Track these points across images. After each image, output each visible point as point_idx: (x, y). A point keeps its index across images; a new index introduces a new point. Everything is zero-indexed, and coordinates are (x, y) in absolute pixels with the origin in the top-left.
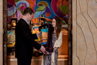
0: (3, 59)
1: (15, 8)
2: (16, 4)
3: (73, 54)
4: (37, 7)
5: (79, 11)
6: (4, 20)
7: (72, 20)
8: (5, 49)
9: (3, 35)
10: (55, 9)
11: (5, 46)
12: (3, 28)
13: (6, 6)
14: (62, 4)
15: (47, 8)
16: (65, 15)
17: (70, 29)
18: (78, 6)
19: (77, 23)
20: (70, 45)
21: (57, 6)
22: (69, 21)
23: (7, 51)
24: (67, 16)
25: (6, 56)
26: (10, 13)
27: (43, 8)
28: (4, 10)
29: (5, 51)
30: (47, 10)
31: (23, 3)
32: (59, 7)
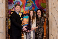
0: (6, 36)
1: (13, 5)
2: (14, 2)
3: (49, 33)
4: (27, 4)
5: (53, 6)
6: (6, 12)
7: (48, 11)
8: (7, 30)
10: (38, 5)
11: (7, 28)
12: (6, 17)
13: (7, 3)
14: (42, 2)
15: (33, 4)
16: (44, 9)
17: (47, 17)
18: (52, 3)
19: (51, 13)
20: (47, 27)
21: (39, 3)
22: (47, 12)
23: (8, 31)
25: (7, 34)
26: (10, 8)
27: (30, 4)
28: (6, 6)
30: (33, 6)
31: (18, 2)
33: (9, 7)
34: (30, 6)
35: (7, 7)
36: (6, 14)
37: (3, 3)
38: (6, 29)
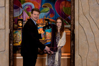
1: (21, 10)
2: (22, 5)
6: (10, 20)
8: (12, 48)
9: (10, 34)
11: (11, 44)
13: (12, 8)
14: (65, 6)
15: (51, 9)
17: (72, 29)
18: (80, 7)
19: (79, 23)
21: (61, 8)
22: (72, 21)
24: (69, 17)
25: (12, 54)
27: (47, 9)
28: (10, 11)
29: (12, 50)
30: (51, 12)
31: (28, 5)
33: (15, 13)
34: (46, 12)
37: (5, 6)
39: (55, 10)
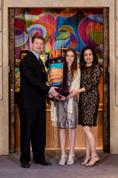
0: (10, 110)
1: (26, 36)
2: (28, 29)
3: (111, 101)
4: (58, 34)
6: (9, 52)
7: (108, 52)
8: (12, 95)
9: (9, 74)
10: (84, 36)
11: (12, 90)
12: (9, 64)
13: (12, 33)
14: (94, 30)
15: (72, 34)
16: (98, 45)
17: (105, 65)
19: (116, 57)
20: (106, 89)
21: (87, 32)
22: (105, 53)
23: (15, 98)
24: (101, 46)
25: (13, 105)
26: (20, 43)
27: (66, 35)
28: (9, 39)
29: (13, 98)
30: (73, 38)
31: (37, 29)
32: (90, 34)
33: (17, 41)
34: (65, 39)
35: (11, 41)
36: (9, 57)
37: (2, 31)
38: (10, 92)
39: (78, 37)
